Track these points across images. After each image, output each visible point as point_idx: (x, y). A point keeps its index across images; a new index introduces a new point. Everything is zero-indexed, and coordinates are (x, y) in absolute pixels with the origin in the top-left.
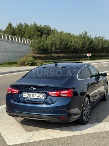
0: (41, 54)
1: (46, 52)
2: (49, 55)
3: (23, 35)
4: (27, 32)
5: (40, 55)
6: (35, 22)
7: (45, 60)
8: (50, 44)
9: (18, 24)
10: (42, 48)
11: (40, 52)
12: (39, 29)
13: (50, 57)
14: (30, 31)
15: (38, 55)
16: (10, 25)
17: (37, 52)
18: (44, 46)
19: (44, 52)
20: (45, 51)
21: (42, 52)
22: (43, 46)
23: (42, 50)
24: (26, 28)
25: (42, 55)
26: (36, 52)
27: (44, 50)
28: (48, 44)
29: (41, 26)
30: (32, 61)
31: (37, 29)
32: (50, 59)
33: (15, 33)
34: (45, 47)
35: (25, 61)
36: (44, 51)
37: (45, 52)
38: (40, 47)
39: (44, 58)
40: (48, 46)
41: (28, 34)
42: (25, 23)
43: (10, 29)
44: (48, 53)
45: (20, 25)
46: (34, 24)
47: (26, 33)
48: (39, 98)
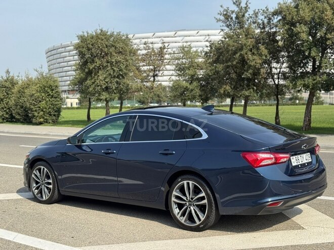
48: (307, 161)
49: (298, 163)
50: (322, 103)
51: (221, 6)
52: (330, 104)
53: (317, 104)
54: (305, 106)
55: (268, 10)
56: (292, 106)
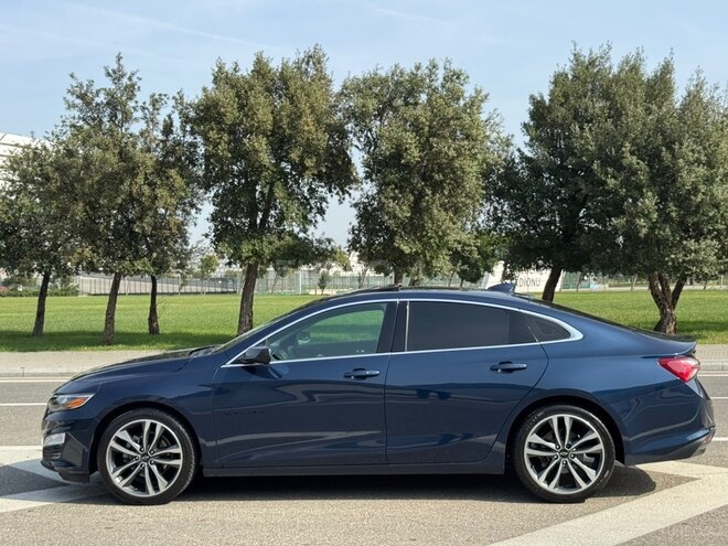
50: (76, 293)
51: (72, 76)
52: (90, 294)
53: (65, 295)
54: (37, 298)
55: (181, 98)
56: (12, 298)
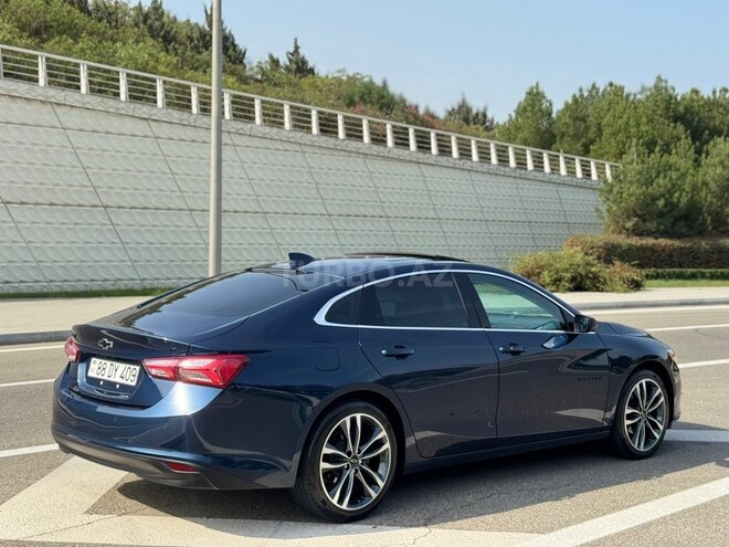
0: (657, 234)
1: (691, 228)
2: (704, 244)
3: (592, 142)
4: (609, 125)
5: (650, 241)
6: (659, 78)
7: (680, 266)
8: (713, 186)
9: (581, 90)
10: (661, 203)
11: (652, 225)
12: (681, 109)
13: (706, 251)
14: (627, 124)
15: (635, 241)
16: (535, 96)
17: (635, 225)
18: (676, 195)
19: (673, 225)
20: (682, 224)
21: (659, 224)
22: (671, 197)
23: (661, 215)
24: (609, 110)
25: (663, 242)
26: (629, 225)
27: (675, 214)
28: (705, 184)
29: (695, 92)
30: (581, 270)
31: (667, 108)
32: (707, 264)
33: (556, 132)
34: (684, 200)
35: (542, 268)
36: (678, 219)
37: (682, 227)
38: (654, 199)
39: (671, 256)
40: (703, 194)
41: (614, 135)
42: (611, 85)
43: (530, 114)
44: (701, 233)
45: (590, 92)
46: (656, 87)
47: (607, 131)
48: (124, 382)
49: (100, 377)
